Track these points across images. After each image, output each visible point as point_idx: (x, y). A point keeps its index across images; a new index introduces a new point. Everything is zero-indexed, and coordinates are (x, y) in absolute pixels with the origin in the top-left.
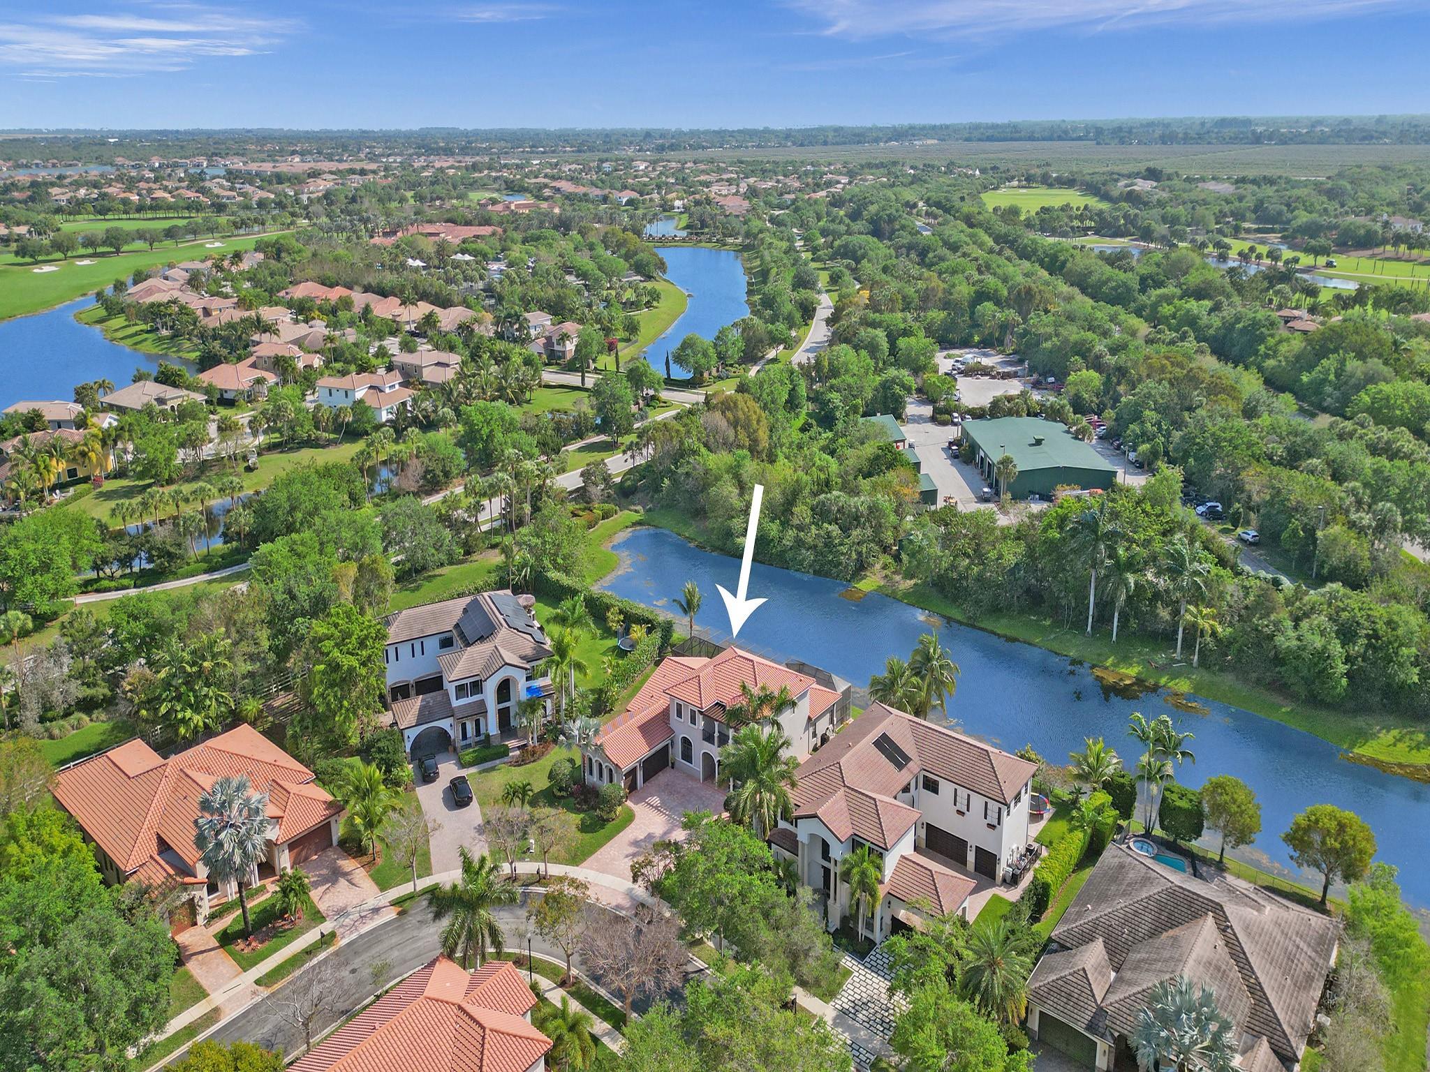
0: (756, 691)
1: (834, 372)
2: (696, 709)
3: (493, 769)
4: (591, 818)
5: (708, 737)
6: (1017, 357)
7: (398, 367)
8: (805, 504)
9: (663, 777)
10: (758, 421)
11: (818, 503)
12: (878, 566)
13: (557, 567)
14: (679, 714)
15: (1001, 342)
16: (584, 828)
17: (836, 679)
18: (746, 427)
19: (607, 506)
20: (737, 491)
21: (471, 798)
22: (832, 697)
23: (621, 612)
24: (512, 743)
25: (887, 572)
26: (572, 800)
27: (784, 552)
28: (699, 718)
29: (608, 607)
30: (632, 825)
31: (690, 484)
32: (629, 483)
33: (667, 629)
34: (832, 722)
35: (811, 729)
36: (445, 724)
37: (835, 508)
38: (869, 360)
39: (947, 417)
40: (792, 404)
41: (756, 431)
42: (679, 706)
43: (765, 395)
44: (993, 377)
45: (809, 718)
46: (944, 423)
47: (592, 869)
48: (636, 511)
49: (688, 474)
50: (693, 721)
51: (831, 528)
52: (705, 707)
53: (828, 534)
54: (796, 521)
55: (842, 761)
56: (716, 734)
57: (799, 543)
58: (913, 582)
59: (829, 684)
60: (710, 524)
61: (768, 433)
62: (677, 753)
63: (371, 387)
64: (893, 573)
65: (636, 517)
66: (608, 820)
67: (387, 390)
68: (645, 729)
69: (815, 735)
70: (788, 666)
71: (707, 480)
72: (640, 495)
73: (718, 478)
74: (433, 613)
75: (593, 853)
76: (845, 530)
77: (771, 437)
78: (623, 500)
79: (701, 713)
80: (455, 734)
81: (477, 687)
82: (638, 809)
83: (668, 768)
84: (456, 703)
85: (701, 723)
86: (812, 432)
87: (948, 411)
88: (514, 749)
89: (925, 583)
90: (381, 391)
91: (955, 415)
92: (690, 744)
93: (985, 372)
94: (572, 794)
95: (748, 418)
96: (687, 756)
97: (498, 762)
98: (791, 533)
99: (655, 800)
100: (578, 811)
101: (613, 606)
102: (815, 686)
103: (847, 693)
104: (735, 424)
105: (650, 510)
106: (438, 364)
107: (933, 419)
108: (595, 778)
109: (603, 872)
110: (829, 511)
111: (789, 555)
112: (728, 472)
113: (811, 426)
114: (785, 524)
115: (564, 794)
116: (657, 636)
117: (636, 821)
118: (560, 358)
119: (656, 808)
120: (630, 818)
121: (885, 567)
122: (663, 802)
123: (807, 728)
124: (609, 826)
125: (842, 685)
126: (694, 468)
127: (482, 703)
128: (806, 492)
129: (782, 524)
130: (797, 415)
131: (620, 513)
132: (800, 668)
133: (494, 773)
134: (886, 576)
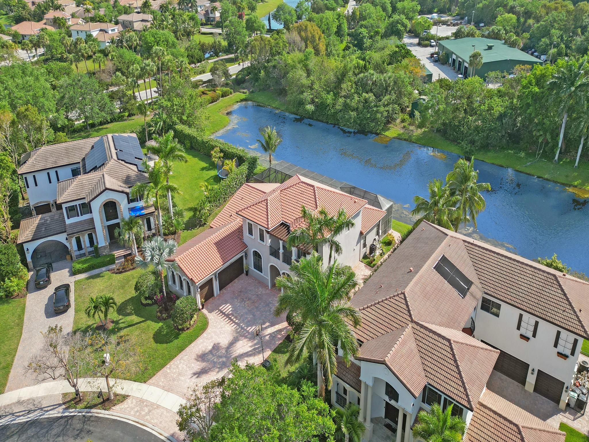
0: (315, 213)
1: (363, 18)
2: (264, 229)
3: (98, 276)
4: (168, 327)
5: (274, 253)
6: (459, 17)
7: (121, 23)
8: (350, 81)
9: (238, 283)
10: (319, 39)
11: (359, 80)
12: (398, 121)
13: (183, 122)
14: (251, 232)
15: (449, 10)
16: (159, 338)
17: (381, 199)
18: (313, 41)
19: (225, 89)
20: (305, 75)
21: (68, 306)
22: (380, 215)
23: (221, 151)
24: (118, 253)
25: (405, 124)
26: (155, 308)
27: (336, 113)
28: (267, 236)
29: (213, 147)
30: (204, 335)
31: (275, 74)
32: (240, 76)
33: (253, 163)
34: (378, 233)
35: (362, 242)
36: (61, 238)
37: (370, 82)
38: (382, 12)
39: (427, 42)
40: (339, 33)
41: (317, 45)
42: (250, 226)
43: (323, 25)
44: (448, 25)
45: (361, 233)
46: (426, 46)
47: (158, 386)
48: (244, 93)
49: (274, 67)
50: (262, 238)
51: (367, 96)
52: (272, 226)
53: (366, 101)
54: (343, 93)
55: (407, 291)
56: (281, 251)
57: (346, 107)
58: (423, 130)
59: (376, 204)
60: (288, 98)
61: (325, 46)
62: (250, 263)
63: (101, 30)
64: (409, 124)
65: (243, 96)
66: (183, 330)
67: (110, 32)
68: (219, 245)
69: (365, 245)
70: (342, 189)
71: (287, 68)
72: (246, 84)
73: (294, 67)
74: (67, 149)
75: (163, 366)
76: (378, 97)
77: (327, 50)
78: (237, 87)
79: (268, 232)
80: (73, 246)
81: (86, 208)
82: (213, 317)
83: (243, 275)
84: (68, 222)
85: (268, 241)
86: (351, 50)
87: (428, 39)
88: (119, 258)
89: (431, 130)
90: (106, 32)
91: (432, 41)
92: (260, 256)
93: (444, 23)
94: (156, 303)
95: (313, 36)
96: (258, 267)
97: (104, 269)
98: (341, 100)
99: (228, 308)
100: (159, 319)
101: (216, 146)
102: (367, 206)
103: (389, 210)
104: (305, 40)
105: (252, 92)
106: (143, 21)
107: (419, 44)
108: (177, 288)
109: (168, 390)
110: (366, 84)
111: (340, 115)
112: (299, 63)
113: (349, 48)
114: (337, 95)
115: (149, 302)
116: (244, 168)
117: (209, 330)
118: (212, 21)
119: (227, 316)
120: (204, 326)
121: (403, 121)
122: (235, 310)
123: (359, 241)
124: (183, 335)
125: (386, 205)
126: (279, 63)
127: (92, 220)
128: (351, 73)
129: (335, 95)
130: (342, 42)
131: (233, 94)
132: (352, 191)
133: (98, 280)
134: (404, 127)
